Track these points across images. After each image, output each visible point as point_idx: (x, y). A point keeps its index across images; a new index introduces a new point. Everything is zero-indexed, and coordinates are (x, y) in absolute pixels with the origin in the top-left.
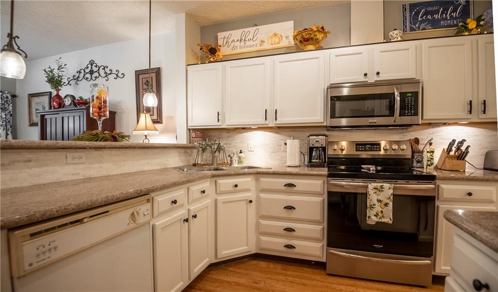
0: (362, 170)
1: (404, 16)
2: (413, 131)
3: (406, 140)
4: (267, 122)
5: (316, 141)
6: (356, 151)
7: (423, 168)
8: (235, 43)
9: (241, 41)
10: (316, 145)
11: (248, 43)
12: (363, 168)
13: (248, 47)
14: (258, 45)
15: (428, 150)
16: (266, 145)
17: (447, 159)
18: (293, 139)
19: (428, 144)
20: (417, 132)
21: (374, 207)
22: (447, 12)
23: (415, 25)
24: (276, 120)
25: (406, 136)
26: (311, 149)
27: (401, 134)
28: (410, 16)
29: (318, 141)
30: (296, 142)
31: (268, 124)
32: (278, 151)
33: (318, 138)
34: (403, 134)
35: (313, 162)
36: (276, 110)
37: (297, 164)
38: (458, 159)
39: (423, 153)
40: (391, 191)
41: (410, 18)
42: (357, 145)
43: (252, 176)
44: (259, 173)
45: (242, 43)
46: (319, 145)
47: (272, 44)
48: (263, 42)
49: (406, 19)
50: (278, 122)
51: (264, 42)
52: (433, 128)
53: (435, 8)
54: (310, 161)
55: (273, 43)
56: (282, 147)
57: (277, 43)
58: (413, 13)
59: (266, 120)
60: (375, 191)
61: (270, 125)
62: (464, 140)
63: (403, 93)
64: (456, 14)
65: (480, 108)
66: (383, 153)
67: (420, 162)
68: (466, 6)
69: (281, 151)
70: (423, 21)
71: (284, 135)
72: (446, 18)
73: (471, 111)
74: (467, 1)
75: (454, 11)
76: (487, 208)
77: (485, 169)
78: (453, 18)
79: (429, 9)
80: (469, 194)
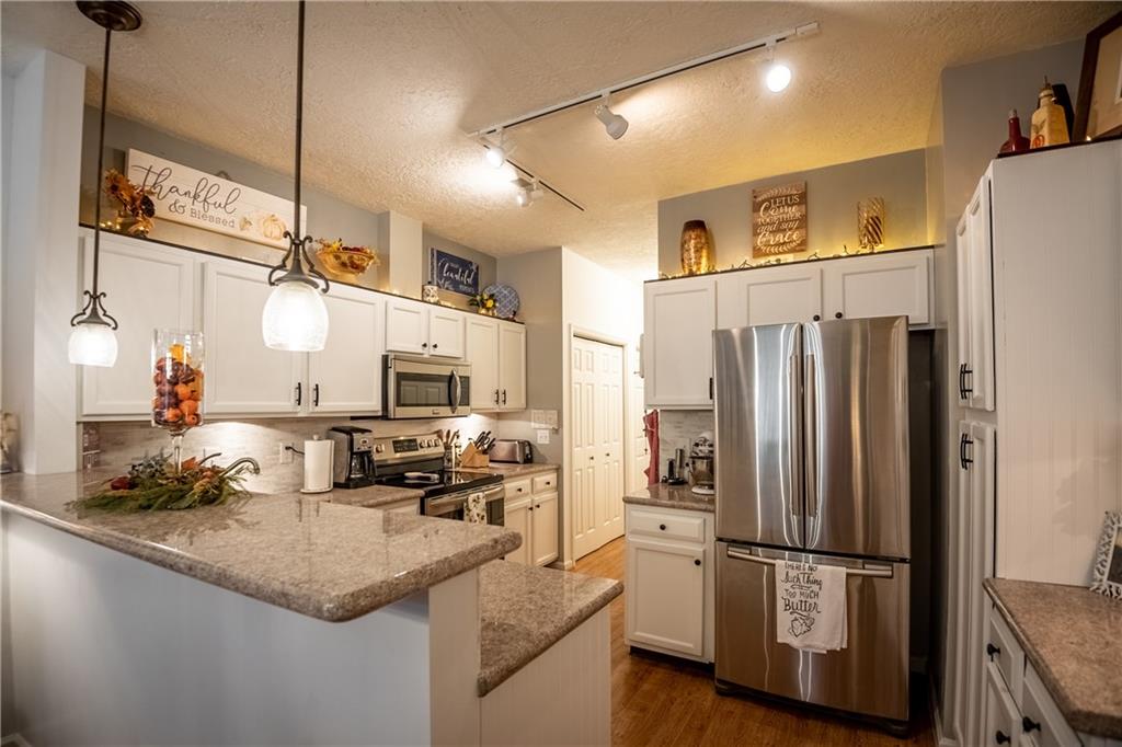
0: (407, 481)
1: (432, 265)
3: (432, 432)
4: (299, 409)
5: (363, 442)
6: (395, 452)
7: (452, 467)
8: (180, 198)
9: (195, 198)
10: (362, 449)
11: (212, 211)
12: (407, 478)
13: (211, 219)
14: (237, 226)
15: (457, 444)
17: (476, 454)
18: (319, 439)
19: (456, 437)
22: (465, 274)
23: (441, 279)
28: (437, 267)
29: (366, 441)
32: (271, 466)
33: (365, 437)
36: (317, 386)
38: (483, 454)
39: (451, 448)
40: (484, 501)
41: (437, 269)
42: (396, 442)
45: (198, 206)
46: (365, 449)
47: (266, 236)
48: (247, 222)
49: (433, 268)
51: (251, 224)
53: (457, 266)
54: (349, 477)
55: (268, 234)
56: (281, 456)
57: (275, 238)
58: (440, 264)
60: (473, 503)
62: (489, 433)
63: (460, 377)
64: (470, 280)
65: (501, 397)
66: (420, 452)
67: (450, 460)
68: (476, 274)
69: (275, 464)
70: (447, 279)
71: (283, 430)
72: (463, 283)
73: (497, 401)
74: (477, 268)
75: (469, 276)
76: (526, 501)
77: (491, 461)
78: (468, 285)
79: (452, 265)
80: (520, 490)
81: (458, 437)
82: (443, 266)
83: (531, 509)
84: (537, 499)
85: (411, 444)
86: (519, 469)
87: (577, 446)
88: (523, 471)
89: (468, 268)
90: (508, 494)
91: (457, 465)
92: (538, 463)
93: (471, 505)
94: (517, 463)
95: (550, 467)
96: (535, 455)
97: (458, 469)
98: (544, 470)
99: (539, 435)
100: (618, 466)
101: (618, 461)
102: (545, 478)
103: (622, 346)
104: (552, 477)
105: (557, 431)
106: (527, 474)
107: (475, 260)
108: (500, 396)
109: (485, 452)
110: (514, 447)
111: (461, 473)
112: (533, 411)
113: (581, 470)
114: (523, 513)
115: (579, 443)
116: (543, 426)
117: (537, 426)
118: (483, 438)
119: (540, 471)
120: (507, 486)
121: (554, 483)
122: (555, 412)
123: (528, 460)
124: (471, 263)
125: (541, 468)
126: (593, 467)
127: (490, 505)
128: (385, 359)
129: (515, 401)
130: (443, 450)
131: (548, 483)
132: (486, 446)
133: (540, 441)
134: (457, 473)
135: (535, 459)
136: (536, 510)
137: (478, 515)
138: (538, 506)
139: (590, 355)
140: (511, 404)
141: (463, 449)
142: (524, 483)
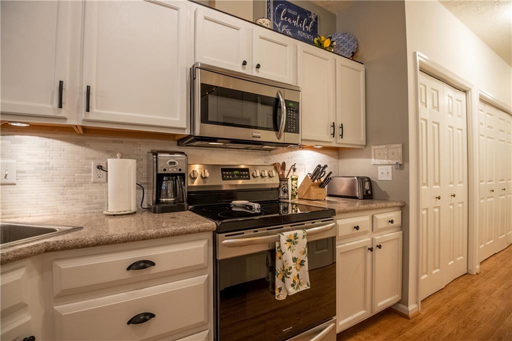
1: (268, 7)
2: (276, 154)
3: (270, 164)
4: (63, 113)
5: (171, 163)
6: (223, 180)
7: (288, 199)
10: (171, 170)
12: (235, 206)
15: (293, 177)
16: (52, 169)
17: (312, 187)
18: (121, 158)
19: (292, 170)
20: (278, 155)
21: (290, 271)
22: (303, 22)
23: (278, 23)
24: (88, 110)
25: (270, 159)
26: (160, 178)
27: (266, 157)
28: (274, 11)
29: (174, 163)
30: (131, 164)
31: (65, 119)
32: (81, 184)
33: (174, 158)
34: (267, 157)
35: (163, 203)
36: (88, 88)
37: (133, 209)
38: (320, 187)
39: (288, 181)
40: (305, 241)
41: (274, 13)
42: (223, 170)
43: (28, 262)
44: (53, 250)
46: (175, 171)
49: (270, 12)
50: (91, 116)
52: (291, 151)
53: (294, 13)
54: (158, 201)
56: (92, 174)
58: (277, 8)
59: (60, 106)
60: (289, 244)
61: (70, 122)
62: (326, 166)
63: (287, 102)
64: (309, 28)
65: (338, 131)
66: (252, 181)
67: (286, 192)
68: (315, 24)
69: (88, 183)
70: (284, 23)
71: (95, 149)
72: (301, 29)
73: (333, 134)
74: (316, 19)
75: (307, 24)
76: (366, 240)
77: (329, 195)
78: (306, 31)
79: (290, 11)
80: (357, 228)
81: (294, 170)
82: (280, 11)
83: (371, 249)
84: (378, 238)
85: (244, 173)
86: (358, 204)
87: (424, 184)
88: (362, 207)
89: (307, 17)
90: (341, 233)
91: (293, 196)
92: (378, 200)
93: (285, 247)
94: (356, 198)
95: (395, 204)
96: (375, 191)
97: (293, 201)
98: (386, 207)
99: (380, 171)
100: (462, 208)
101: (462, 203)
102: (387, 216)
103: (465, 91)
104: (395, 215)
105: (402, 166)
106: (366, 210)
107: (314, 12)
108: (336, 129)
109: (321, 185)
110: (353, 183)
111: (297, 205)
112: (373, 147)
113: (427, 209)
114: (361, 253)
115: (425, 182)
116: (385, 161)
117: (378, 162)
118: (319, 171)
119: (382, 208)
120: (339, 222)
121: (398, 222)
122: (399, 146)
123: (368, 196)
124: (310, 13)
125: (383, 205)
126: (439, 207)
127: (313, 246)
128: (193, 72)
129: (353, 137)
130: (278, 182)
131: (392, 222)
132: (322, 179)
133: (381, 177)
134: (292, 204)
135: (375, 195)
136: (377, 251)
137: (295, 260)
138: (380, 247)
139: (435, 93)
140: (348, 140)
141: (300, 182)
142: (363, 220)
